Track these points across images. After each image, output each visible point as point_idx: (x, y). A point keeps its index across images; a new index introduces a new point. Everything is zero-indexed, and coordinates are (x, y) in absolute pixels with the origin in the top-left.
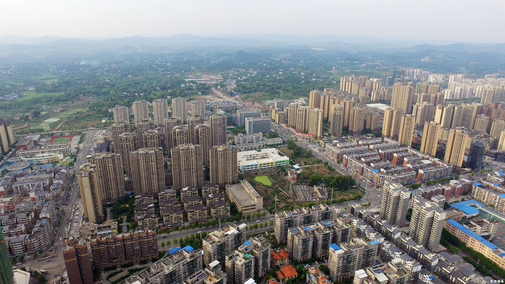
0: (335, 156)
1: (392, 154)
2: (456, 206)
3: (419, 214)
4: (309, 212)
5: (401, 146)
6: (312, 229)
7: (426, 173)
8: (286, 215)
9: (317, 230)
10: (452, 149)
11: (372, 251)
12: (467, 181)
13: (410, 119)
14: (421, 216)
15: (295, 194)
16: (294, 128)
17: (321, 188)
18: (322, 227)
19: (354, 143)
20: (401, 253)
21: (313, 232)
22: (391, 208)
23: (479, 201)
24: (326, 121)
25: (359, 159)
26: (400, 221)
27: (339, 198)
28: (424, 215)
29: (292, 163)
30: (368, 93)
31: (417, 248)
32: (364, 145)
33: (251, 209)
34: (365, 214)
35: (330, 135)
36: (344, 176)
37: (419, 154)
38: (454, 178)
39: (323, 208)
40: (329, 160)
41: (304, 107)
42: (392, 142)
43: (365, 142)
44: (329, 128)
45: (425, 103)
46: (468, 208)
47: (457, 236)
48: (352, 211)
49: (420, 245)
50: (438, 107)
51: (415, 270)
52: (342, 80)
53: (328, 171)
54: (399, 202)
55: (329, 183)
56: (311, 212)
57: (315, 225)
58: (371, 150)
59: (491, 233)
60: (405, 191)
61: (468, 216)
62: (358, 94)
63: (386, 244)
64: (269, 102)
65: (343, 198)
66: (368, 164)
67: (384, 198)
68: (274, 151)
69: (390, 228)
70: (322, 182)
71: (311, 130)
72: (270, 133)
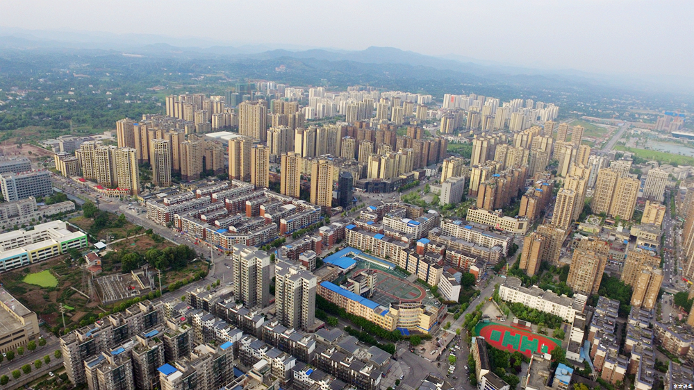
0: (163, 218)
1: (243, 202)
2: (329, 260)
3: (284, 286)
4: (121, 321)
5: (256, 189)
6: (127, 350)
7: (290, 222)
8: (81, 337)
9: (136, 348)
10: (317, 186)
11: (225, 359)
12: (338, 225)
13: (262, 151)
14: (286, 288)
15: (100, 292)
16: (94, 181)
17: (143, 273)
18: (144, 342)
19: (190, 194)
20: (266, 349)
21: (130, 353)
22: (247, 284)
23: (355, 248)
24: (144, 165)
25: (197, 217)
26: (262, 298)
27: (172, 284)
28: (290, 286)
29: (91, 241)
30: (207, 117)
31: (287, 335)
32: (204, 195)
33: (15, 339)
34: (211, 301)
35: (153, 186)
36: (179, 246)
37: (280, 198)
38: (324, 222)
39: (143, 308)
40: (154, 224)
41: (107, 148)
42: (242, 185)
43: (205, 191)
44: (152, 175)
45: (281, 127)
46: (343, 261)
47: (334, 302)
48: (193, 300)
49: (290, 329)
50: (296, 131)
51: (287, 368)
52: (169, 101)
53: (153, 242)
54: (256, 273)
55: (154, 263)
56: (125, 320)
57: (132, 342)
58: (215, 200)
59: (370, 287)
60: (262, 257)
61: (344, 271)
62: (194, 120)
63: (245, 342)
64: (50, 142)
65: (179, 282)
66: (211, 222)
67: (236, 272)
68: (58, 226)
69: (249, 315)
70: (144, 262)
71: (122, 182)
72: (51, 195)
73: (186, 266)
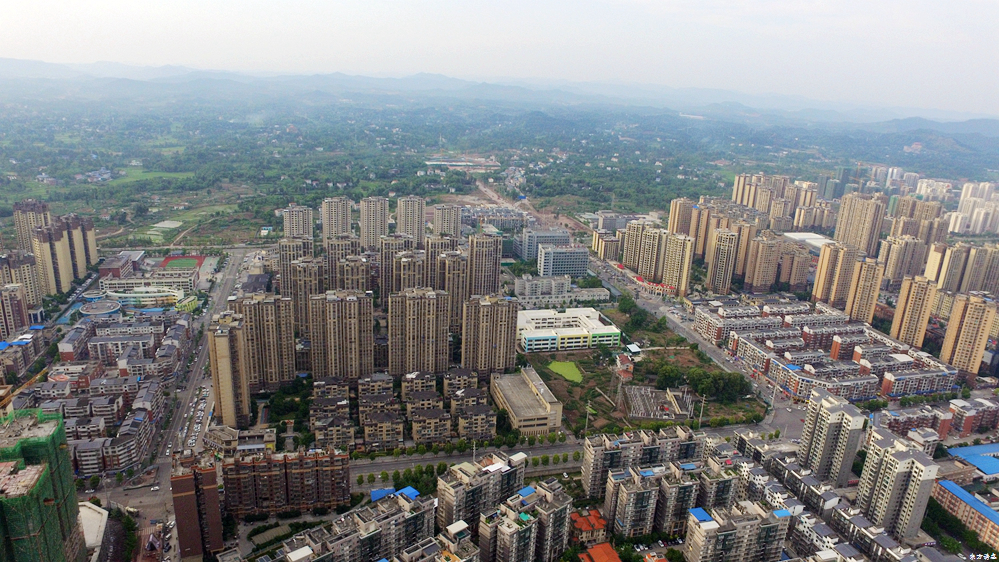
0: (714, 332)
1: (829, 336)
2: (960, 453)
3: (880, 464)
4: (654, 441)
5: (850, 322)
6: (657, 475)
7: (899, 380)
8: (608, 442)
9: (667, 478)
10: (958, 337)
11: (776, 531)
12: (988, 403)
13: (872, 269)
14: (883, 467)
15: (627, 403)
16: (635, 270)
17: (681, 394)
18: (678, 473)
19: (754, 309)
20: (836, 540)
21: (658, 480)
22: (821, 446)
24: (699, 261)
25: (761, 342)
26: (840, 474)
27: (715, 417)
28: (890, 466)
29: (624, 341)
30: (788, 210)
31: (871, 533)
32: (774, 314)
33: (538, 425)
34: (766, 453)
35: (705, 290)
36: (730, 374)
37: (887, 341)
38: (960, 395)
39: (681, 434)
40: (701, 339)
41: (658, 231)
42: (832, 313)
43: (775, 309)
44: (705, 276)
45: (907, 238)
46: (985, 461)
47: (959, 517)
48: (742, 445)
49: (878, 527)
50: (933, 247)
52: (738, 181)
53: (697, 361)
54: (839, 434)
55: (697, 385)
56: (658, 441)
57: (664, 468)
58: (788, 325)
60: (853, 414)
61: (986, 477)
62: (769, 210)
63: (807, 520)
64: (588, 216)
65: (724, 419)
66: (780, 353)
67: (808, 425)
68: (590, 315)
69: (818, 488)
70: (683, 382)
71: (669, 277)
72: (584, 278)
73: (736, 402)
